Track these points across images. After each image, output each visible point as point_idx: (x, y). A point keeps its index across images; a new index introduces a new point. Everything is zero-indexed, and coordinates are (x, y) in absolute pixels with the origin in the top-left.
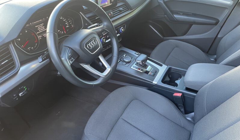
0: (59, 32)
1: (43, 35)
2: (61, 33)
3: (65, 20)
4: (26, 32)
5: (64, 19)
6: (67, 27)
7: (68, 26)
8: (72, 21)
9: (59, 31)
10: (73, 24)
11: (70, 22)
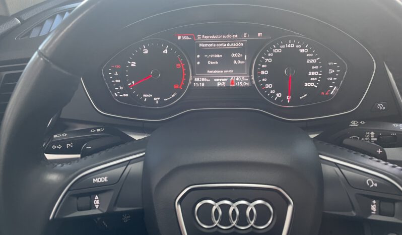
0: (269, 90)
1: (215, 80)
2: (274, 95)
3: (312, 61)
4: (165, 51)
5: (310, 58)
6: (307, 84)
7: (312, 84)
8: (341, 74)
9: (268, 86)
10: (337, 84)
11: (333, 75)
